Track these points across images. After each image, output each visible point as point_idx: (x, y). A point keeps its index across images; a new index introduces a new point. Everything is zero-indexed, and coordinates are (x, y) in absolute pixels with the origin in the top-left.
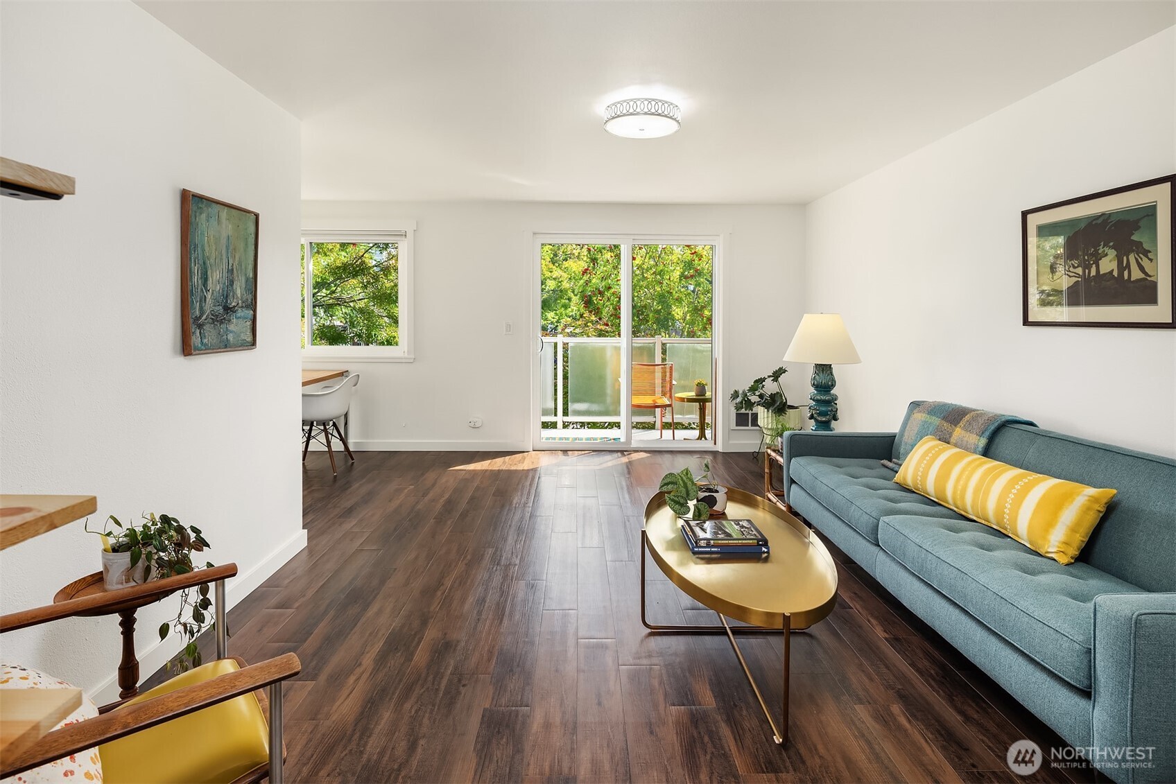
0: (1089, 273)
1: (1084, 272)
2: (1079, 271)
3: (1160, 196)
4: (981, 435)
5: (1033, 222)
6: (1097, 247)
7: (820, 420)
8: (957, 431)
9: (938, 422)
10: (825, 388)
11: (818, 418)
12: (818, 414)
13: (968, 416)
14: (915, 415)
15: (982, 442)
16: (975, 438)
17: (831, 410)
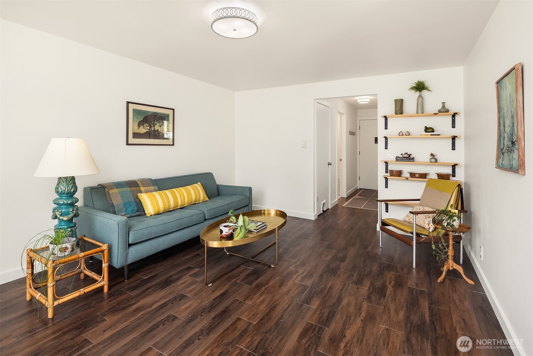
0: (152, 129)
1: (150, 128)
2: (148, 128)
3: (170, 112)
4: (153, 185)
5: (131, 107)
6: (154, 121)
7: (65, 219)
8: (142, 189)
9: (129, 189)
10: (68, 193)
11: (61, 218)
12: (61, 215)
13: (138, 182)
14: (111, 192)
15: (156, 187)
16: (152, 188)
17: (73, 210)
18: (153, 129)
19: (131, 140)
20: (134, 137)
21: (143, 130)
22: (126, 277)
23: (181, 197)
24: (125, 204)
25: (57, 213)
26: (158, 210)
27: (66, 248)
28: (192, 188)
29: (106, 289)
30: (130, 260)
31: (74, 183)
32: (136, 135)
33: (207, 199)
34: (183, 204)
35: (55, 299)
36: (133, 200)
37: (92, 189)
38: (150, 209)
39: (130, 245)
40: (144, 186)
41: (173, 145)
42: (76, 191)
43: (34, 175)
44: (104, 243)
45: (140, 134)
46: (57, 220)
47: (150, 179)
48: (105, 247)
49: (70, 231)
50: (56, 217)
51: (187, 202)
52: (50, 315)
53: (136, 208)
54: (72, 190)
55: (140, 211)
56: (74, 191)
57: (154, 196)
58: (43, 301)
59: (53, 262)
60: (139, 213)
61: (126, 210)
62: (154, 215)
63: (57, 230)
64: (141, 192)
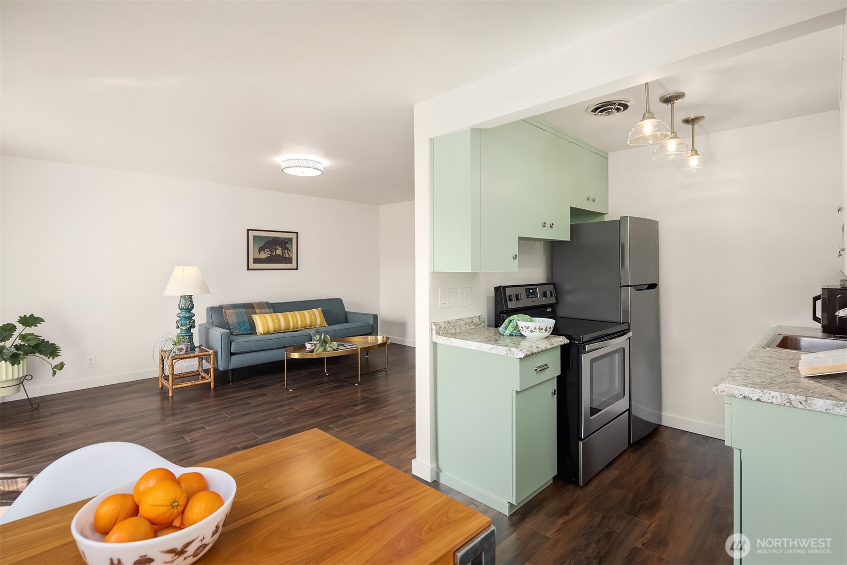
2: (270, 253)
3: (293, 236)
4: (269, 308)
5: (252, 234)
6: (275, 246)
7: (184, 328)
8: (257, 311)
9: (244, 310)
10: (186, 309)
11: (181, 327)
12: (181, 325)
13: (254, 305)
14: (227, 312)
15: (272, 310)
16: (268, 310)
17: (190, 322)
18: (274, 254)
19: (252, 266)
20: (254, 262)
21: (264, 255)
22: (231, 381)
23: (293, 320)
24: (239, 323)
25: (179, 324)
26: (268, 330)
27: (182, 349)
28: (309, 313)
29: (212, 386)
30: (232, 366)
31: (191, 301)
32: (256, 261)
33: (326, 324)
34: (296, 327)
35: (173, 385)
36: (247, 320)
37: (212, 308)
38: (260, 329)
39: (232, 354)
40: (259, 309)
41: (297, 269)
42: (193, 308)
43: (164, 295)
44: (211, 350)
45: (261, 259)
46: (179, 329)
47: (267, 303)
48: (211, 352)
49: (188, 338)
50: (178, 327)
51: (301, 326)
52: (170, 395)
53: (249, 328)
54: (190, 307)
55: (252, 329)
56: (191, 308)
57: (265, 317)
58: (167, 385)
59: (172, 357)
60: (251, 332)
61: (240, 328)
62: (264, 334)
63: (178, 337)
64: (256, 314)
